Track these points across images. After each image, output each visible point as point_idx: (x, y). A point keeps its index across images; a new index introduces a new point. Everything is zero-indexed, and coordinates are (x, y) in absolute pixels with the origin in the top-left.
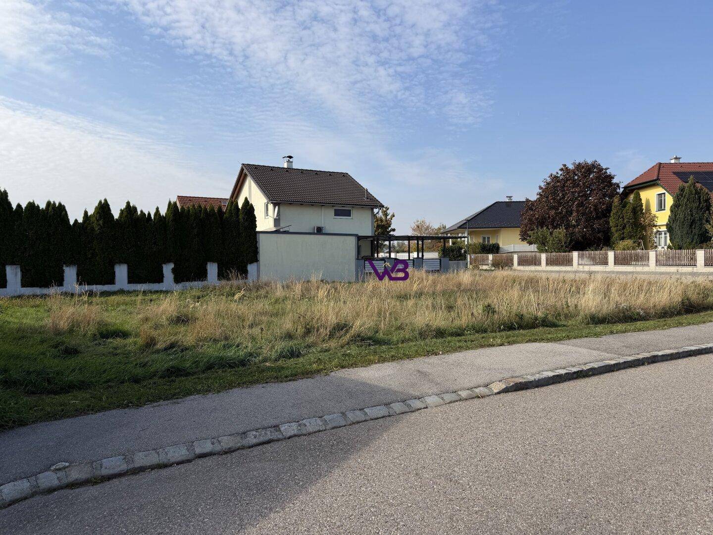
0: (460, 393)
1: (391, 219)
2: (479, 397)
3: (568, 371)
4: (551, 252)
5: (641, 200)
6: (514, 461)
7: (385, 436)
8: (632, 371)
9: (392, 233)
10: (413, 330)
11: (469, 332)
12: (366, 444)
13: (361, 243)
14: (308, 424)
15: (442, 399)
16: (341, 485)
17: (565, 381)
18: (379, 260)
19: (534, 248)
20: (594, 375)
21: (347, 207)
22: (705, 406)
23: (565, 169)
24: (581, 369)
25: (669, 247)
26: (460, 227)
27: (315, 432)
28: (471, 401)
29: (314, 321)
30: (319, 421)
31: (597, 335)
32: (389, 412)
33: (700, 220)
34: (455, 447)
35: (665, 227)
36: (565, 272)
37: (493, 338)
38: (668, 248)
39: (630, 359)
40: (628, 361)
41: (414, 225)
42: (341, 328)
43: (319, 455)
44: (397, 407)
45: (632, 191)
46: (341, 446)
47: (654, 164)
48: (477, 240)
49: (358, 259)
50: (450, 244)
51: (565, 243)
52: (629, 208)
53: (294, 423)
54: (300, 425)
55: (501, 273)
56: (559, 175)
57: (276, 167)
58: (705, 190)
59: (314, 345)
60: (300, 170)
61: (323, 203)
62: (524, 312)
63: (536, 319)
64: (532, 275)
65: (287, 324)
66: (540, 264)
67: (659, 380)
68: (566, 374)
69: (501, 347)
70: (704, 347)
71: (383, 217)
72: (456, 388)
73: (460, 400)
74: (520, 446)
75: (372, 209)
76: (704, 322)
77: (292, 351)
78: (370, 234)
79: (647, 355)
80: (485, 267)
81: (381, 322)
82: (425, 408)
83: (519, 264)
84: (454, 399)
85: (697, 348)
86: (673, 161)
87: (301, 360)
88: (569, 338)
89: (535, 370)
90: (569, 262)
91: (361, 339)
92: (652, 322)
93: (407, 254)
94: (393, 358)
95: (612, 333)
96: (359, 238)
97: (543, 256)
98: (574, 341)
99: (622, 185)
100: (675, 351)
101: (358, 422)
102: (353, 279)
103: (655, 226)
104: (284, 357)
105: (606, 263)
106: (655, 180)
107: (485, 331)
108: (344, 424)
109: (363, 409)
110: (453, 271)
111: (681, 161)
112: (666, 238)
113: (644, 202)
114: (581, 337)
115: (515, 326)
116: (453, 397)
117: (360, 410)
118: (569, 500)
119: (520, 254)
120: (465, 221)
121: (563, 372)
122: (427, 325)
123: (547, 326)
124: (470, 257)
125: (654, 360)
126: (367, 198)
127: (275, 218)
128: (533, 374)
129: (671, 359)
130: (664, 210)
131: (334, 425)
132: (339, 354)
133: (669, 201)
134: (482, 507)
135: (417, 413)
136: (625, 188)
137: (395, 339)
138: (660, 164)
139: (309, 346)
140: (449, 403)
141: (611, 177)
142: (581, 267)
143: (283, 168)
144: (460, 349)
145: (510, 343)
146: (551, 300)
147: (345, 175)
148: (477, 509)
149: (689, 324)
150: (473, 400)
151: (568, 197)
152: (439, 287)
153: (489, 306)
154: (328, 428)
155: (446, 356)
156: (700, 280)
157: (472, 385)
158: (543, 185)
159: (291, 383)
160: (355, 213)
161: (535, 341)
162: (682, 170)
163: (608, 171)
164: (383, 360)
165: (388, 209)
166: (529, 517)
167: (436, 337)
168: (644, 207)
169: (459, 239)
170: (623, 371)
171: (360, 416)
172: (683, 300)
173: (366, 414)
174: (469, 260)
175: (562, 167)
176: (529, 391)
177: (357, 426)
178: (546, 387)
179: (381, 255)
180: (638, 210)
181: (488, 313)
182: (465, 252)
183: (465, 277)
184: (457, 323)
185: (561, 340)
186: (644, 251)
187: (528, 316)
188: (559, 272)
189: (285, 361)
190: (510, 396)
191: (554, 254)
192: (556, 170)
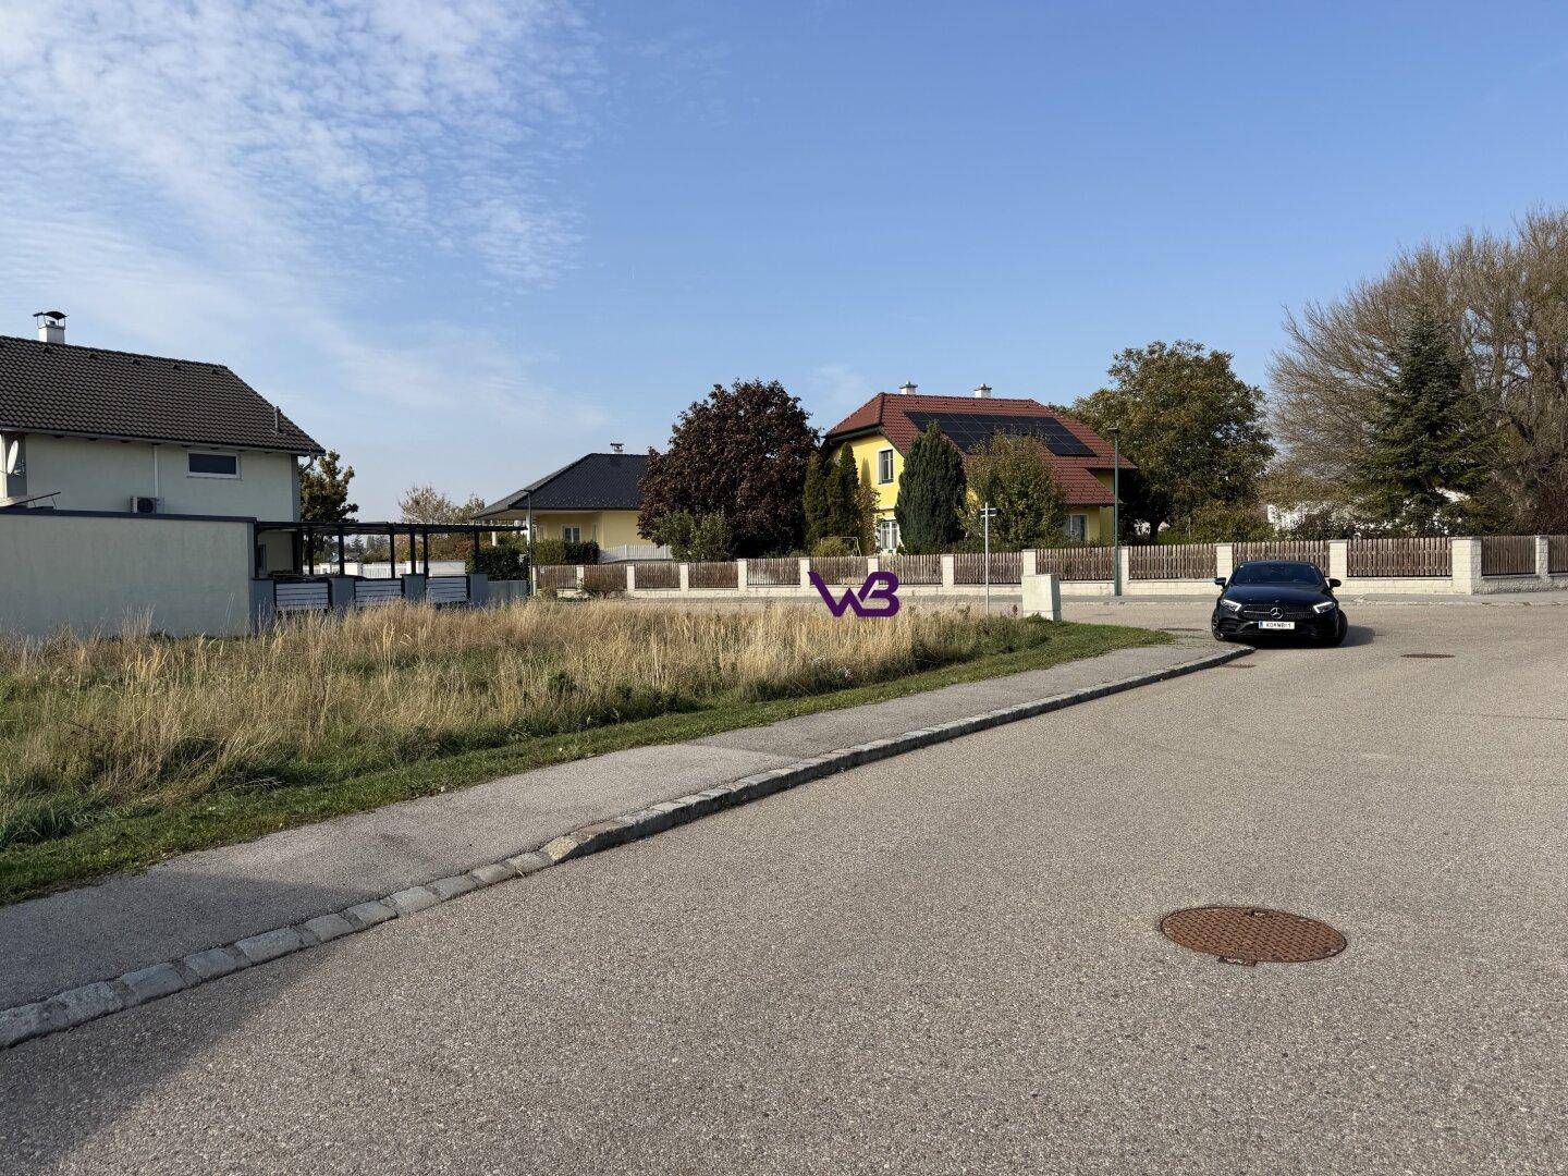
0: (477, 872)
1: (347, 482)
2: (518, 876)
3: (702, 799)
4: (699, 561)
5: (854, 461)
6: (574, 1002)
7: (285, 998)
8: (817, 786)
9: (349, 516)
10: (384, 745)
11: (517, 736)
12: (235, 1023)
13: (263, 539)
14: (72, 1002)
15: (435, 891)
16: (154, 1135)
17: (697, 818)
18: (314, 582)
19: (665, 551)
20: (750, 800)
21: (225, 450)
22: (927, 837)
23: (718, 393)
24: (727, 791)
25: (900, 550)
26: (513, 506)
27: (94, 1019)
28: (500, 886)
29: (119, 740)
30: (106, 991)
31: (764, 722)
32: (301, 941)
33: (948, 500)
34: (452, 994)
35: (893, 513)
36: (724, 600)
37: (566, 744)
38: (898, 552)
39: (815, 762)
40: (811, 768)
41: (406, 499)
42: (194, 750)
43: (99, 1074)
44: (322, 926)
45: (838, 445)
46: (164, 1042)
47: (874, 395)
48: (551, 535)
49: (256, 578)
50: (494, 544)
51: (725, 542)
52: (835, 476)
53: (28, 1007)
54: (47, 1008)
55: (600, 607)
56: (709, 407)
57: (12, 339)
58: (954, 446)
59: (114, 799)
60: (86, 349)
61: (155, 437)
62: (636, 685)
63: (658, 696)
64: (662, 608)
65: (36, 753)
66: (677, 585)
67: (859, 798)
68: (699, 803)
69: (579, 762)
70: (936, 730)
71: (324, 476)
72: (467, 862)
73: (477, 888)
74: (591, 967)
75: (294, 458)
76: (943, 686)
77: (46, 822)
78: (289, 518)
79: (844, 752)
80: (569, 594)
81: (304, 729)
82: (392, 918)
83: (639, 585)
84: (461, 889)
85: (927, 733)
86: (904, 392)
87: (69, 842)
88: (712, 731)
89: (641, 802)
90: (730, 580)
91: (246, 775)
92: (859, 691)
93: (388, 567)
94: (325, 814)
95: (791, 715)
96: (259, 528)
97: (684, 569)
98: (721, 737)
99: (821, 434)
100: (889, 742)
101: (217, 977)
102: (246, 629)
103: (878, 511)
104: (23, 840)
105: (796, 582)
106: (876, 426)
107: (553, 731)
108: (177, 988)
109: (232, 944)
110: (498, 602)
111: (918, 392)
112: (895, 532)
113: (859, 465)
114: (734, 728)
115: (615, 714)
116: (462, 883)
117: (224, 946)
118: (674, 1061)
119: (639, 565)
120: (525, 493)
121: (692, 800)
122: (421, 729)
123: (678, 711)
124: (538, 572)
125: (856, 761)
126: (280, 431)
127: (10, 471)
128: (635, 812)
129: (885, 757)
130: (892, 481)
131: (148, 993)
132: (183, 818)
133: (899, 464)
134: (497, 1113)
135: (371, 935)
136: (827, 437)
137: (338, 767)
138: (884, 395)
139: (97, 806)
140: (450, 899)
141: (802, 416)
142: (753, 590)
143: (35, 342)
144: (490, 775)
145: (597, 753)
146: (690, 657)
147: (219, 372)
148: (484, 1119)
149: (919, 690)
150: (506, 883)
151: (730, 452)
152: (460, 641)
153: (562, 676)
154: (131, 1002)
155: (456, 795)
156: (946, 609)
157: (505, 852)
158: (680, 423)
159: (29, 904)
160: (245, 465)
161: (648, 742)
162: (917, 409)
163: (799, 405)
164: (296, 821)
165: (335, 457)
166: (592, 1112)
167: (440, 754)
168: (859, 475)
169: (514, 532)
170: (801, 788)
171: (221, 959)
172: (913, 647)
173: (241, 953)
174: (534, 579)
175: (714, 389)
176: (625, 847)
177: (213, 986)
178: (658, 836)
179: (322, 568)
180: (849, 479)
181: (561, 691)
182: (526, 560)
183: (525, 614)
184: (492, 718)
185: (697, 736)
186: (860, 558)
187: (642, 691)
188: (711, 600)
189: (22, 850)
190: (584, 863)
191: (703, 564)
192: (703, 396)
